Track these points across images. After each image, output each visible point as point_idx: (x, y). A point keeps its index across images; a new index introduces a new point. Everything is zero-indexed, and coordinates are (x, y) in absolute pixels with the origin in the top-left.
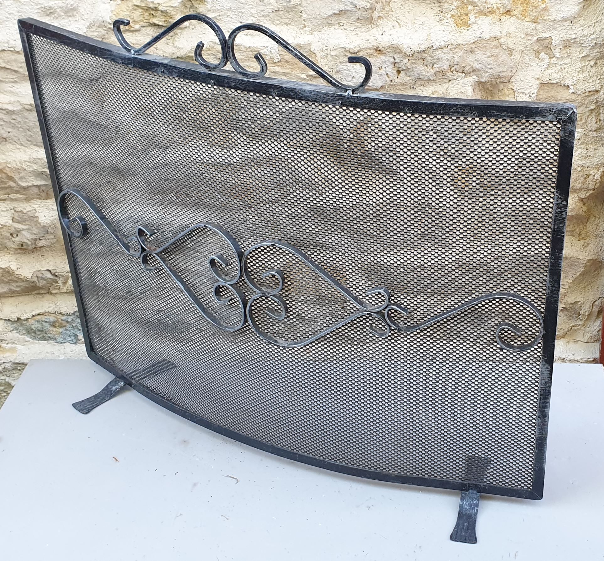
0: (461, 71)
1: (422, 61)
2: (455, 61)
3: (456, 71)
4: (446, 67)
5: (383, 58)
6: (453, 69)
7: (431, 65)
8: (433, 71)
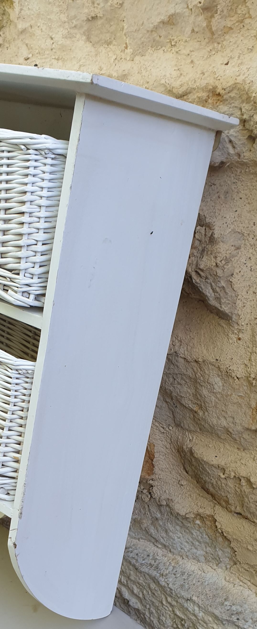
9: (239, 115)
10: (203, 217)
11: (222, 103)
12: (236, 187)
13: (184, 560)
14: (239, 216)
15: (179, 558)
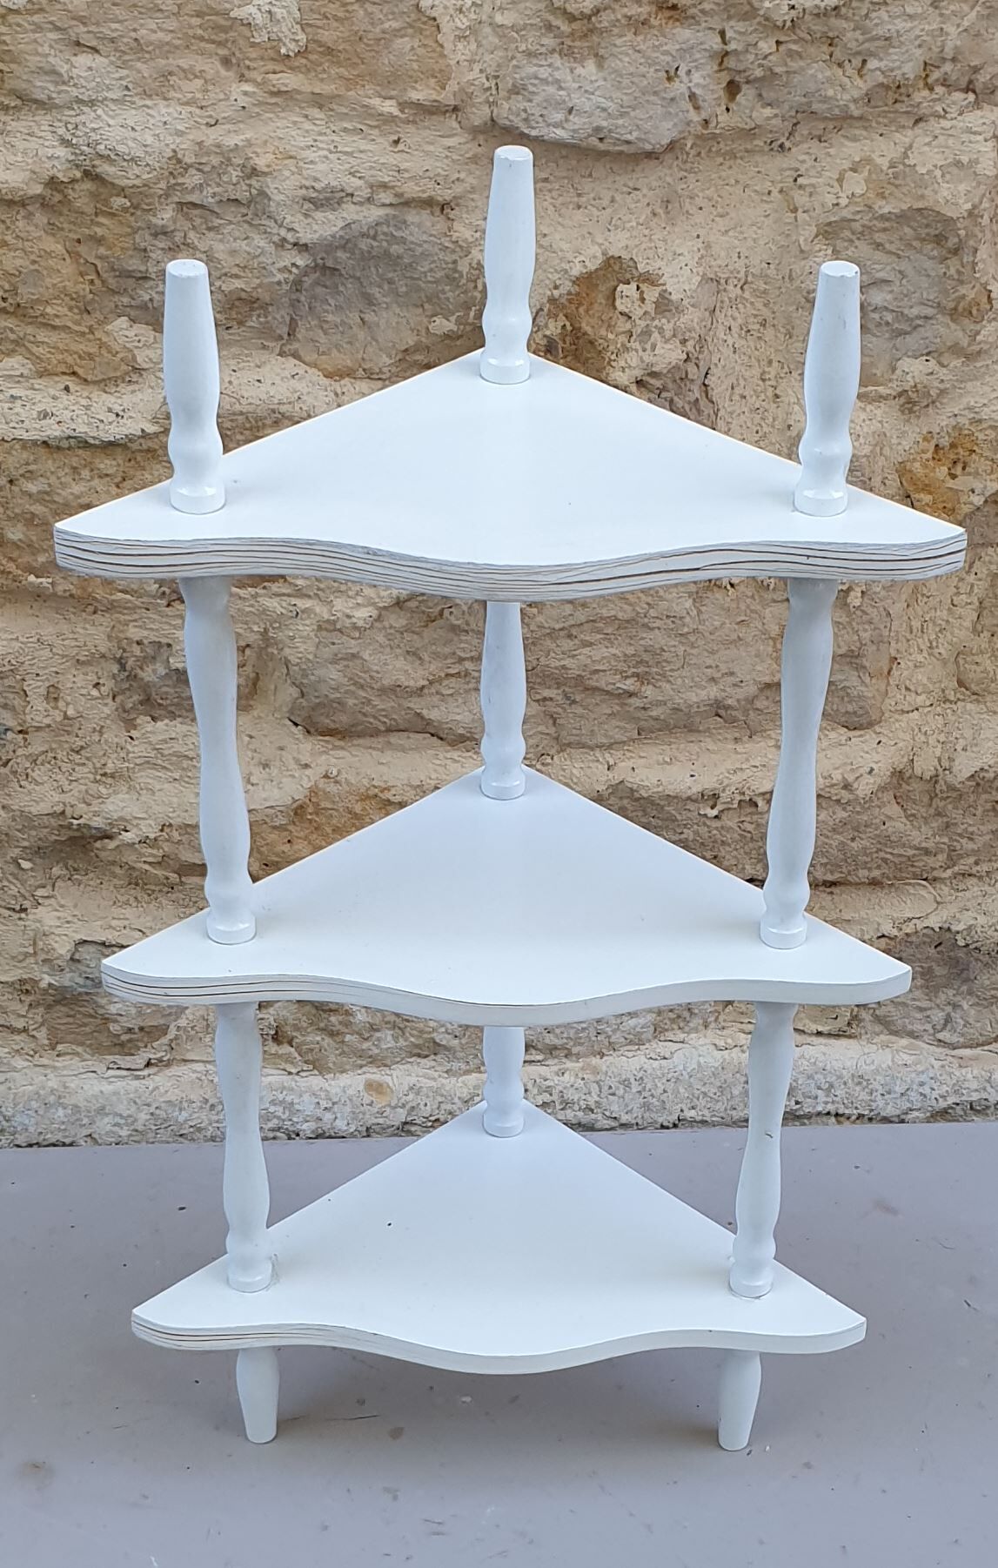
0: (963, 83)
1: (825, 48)
2: (950, 45)
3: (945, 82)
4: (910, 70)
5: (684, 34)
6: (936, 75)
7: (857, 62)
8: (861, 86)
9: (716, 43)
10: (631, 263)
11: (678, 24)
12: (685, 186)
13: (605, 1058)
14: (708, 246)
15: (595, 1061)
